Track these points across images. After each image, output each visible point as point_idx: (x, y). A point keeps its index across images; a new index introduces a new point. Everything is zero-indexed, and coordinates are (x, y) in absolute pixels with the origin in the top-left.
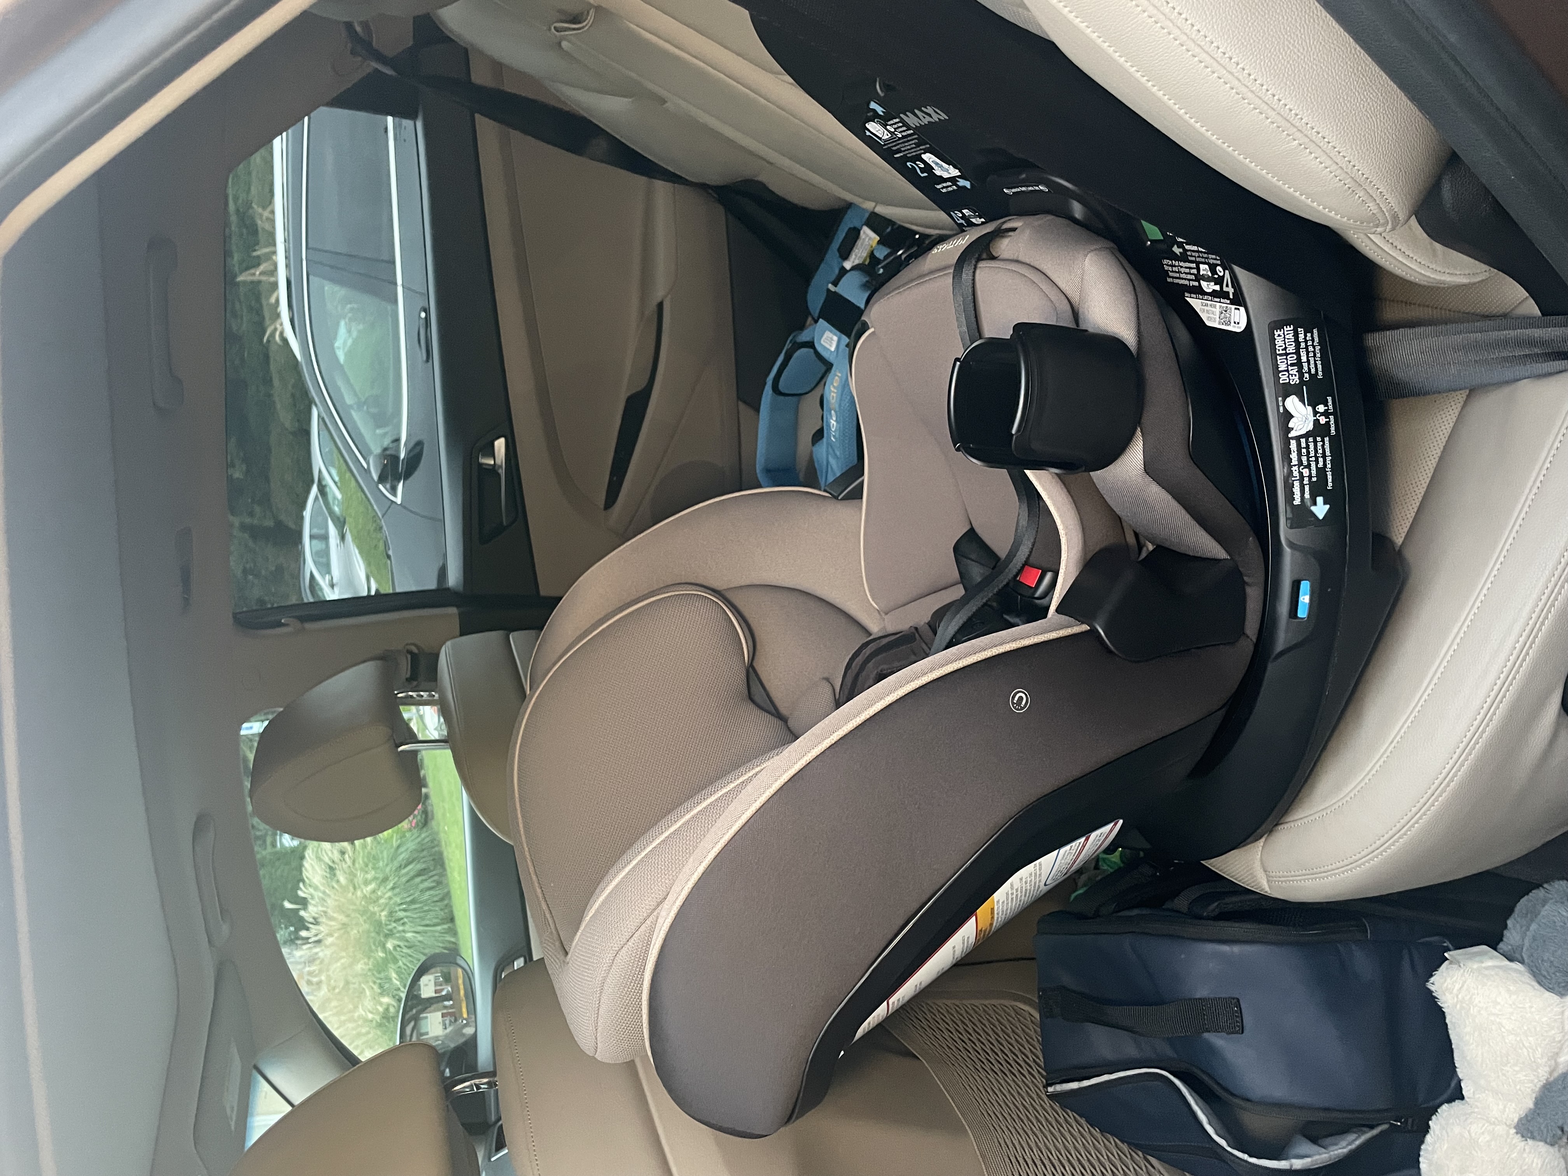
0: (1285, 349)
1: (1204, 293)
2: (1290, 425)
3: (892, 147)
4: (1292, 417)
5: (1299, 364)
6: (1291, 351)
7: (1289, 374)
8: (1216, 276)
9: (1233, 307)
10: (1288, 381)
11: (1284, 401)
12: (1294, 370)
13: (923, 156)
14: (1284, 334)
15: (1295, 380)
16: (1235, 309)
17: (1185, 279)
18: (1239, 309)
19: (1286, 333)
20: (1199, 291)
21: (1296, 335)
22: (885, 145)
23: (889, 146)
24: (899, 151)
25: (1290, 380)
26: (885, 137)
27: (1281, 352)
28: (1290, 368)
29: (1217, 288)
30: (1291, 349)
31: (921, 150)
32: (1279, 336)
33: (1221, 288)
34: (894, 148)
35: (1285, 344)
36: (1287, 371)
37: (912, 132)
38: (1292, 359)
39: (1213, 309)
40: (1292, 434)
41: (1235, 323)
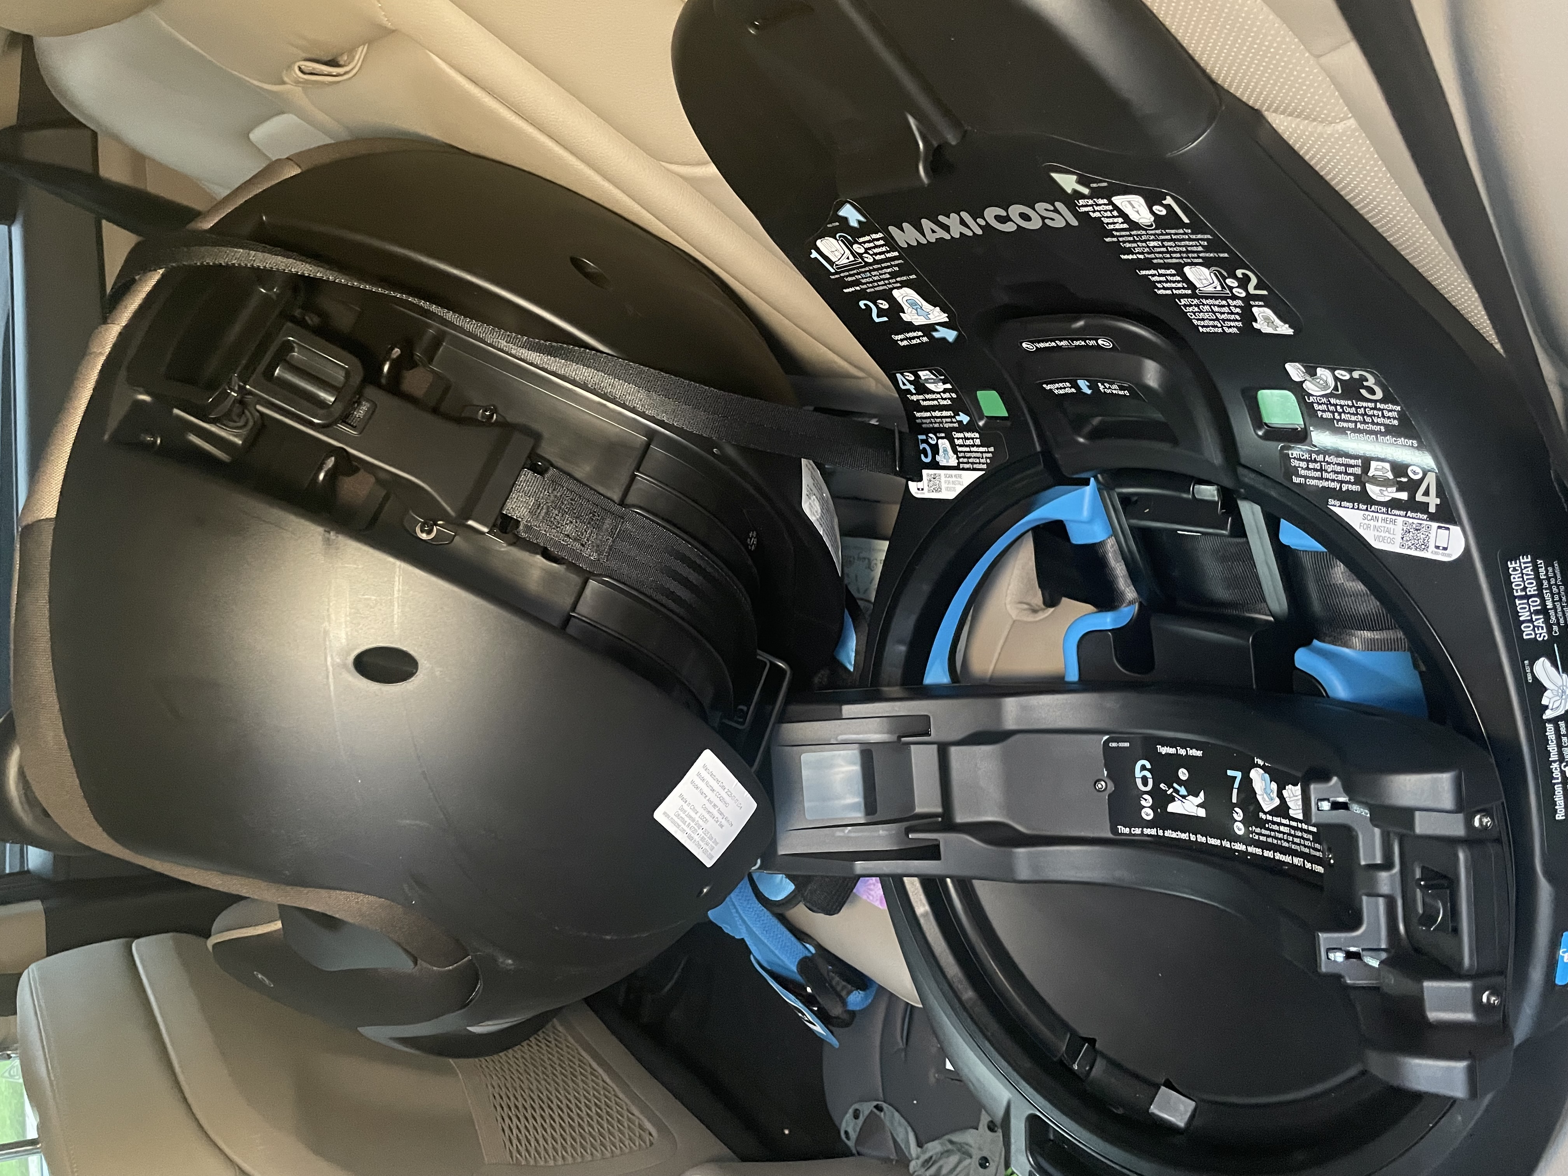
0: (1525, 589)
1: (1371, 502)
2: (1545, 701)
3: (847, 276)
4: (1546, 689)
5: (1544, 611)
6: (1533, 593)
7: (1534, 626)
8: (1404, 480)
9: (1435, 525)
10: (1533, 636)
11: (1531, 665)
12: (1540, 621)
13: (895, 293)
14: (1520, 566)
15: (1542, 635)
16: (1439, 527)
17: (1333, 480)
18: (1448, 529)
19: (1523, 566)
20: (1362, 499)
21: (1536, 569)
22: (836, 273)
23: (842, 275)
24: (857, 283)
25: (1536, 634)
26: (844, 261)
27: (1520, 593)
28: (1534, 617)
29: (1404, 496)
30: (1532, 590)
31: (897, 282)
32: (1515, 569)
33: (1412, 496)
34: (850, 279)
35: (1524, 581)
36: (1531, 621)
37: (896, 254)
38: (1535, 604)
39: (1391, 526)
40: (1548, 715)
41: (1437, 547)
